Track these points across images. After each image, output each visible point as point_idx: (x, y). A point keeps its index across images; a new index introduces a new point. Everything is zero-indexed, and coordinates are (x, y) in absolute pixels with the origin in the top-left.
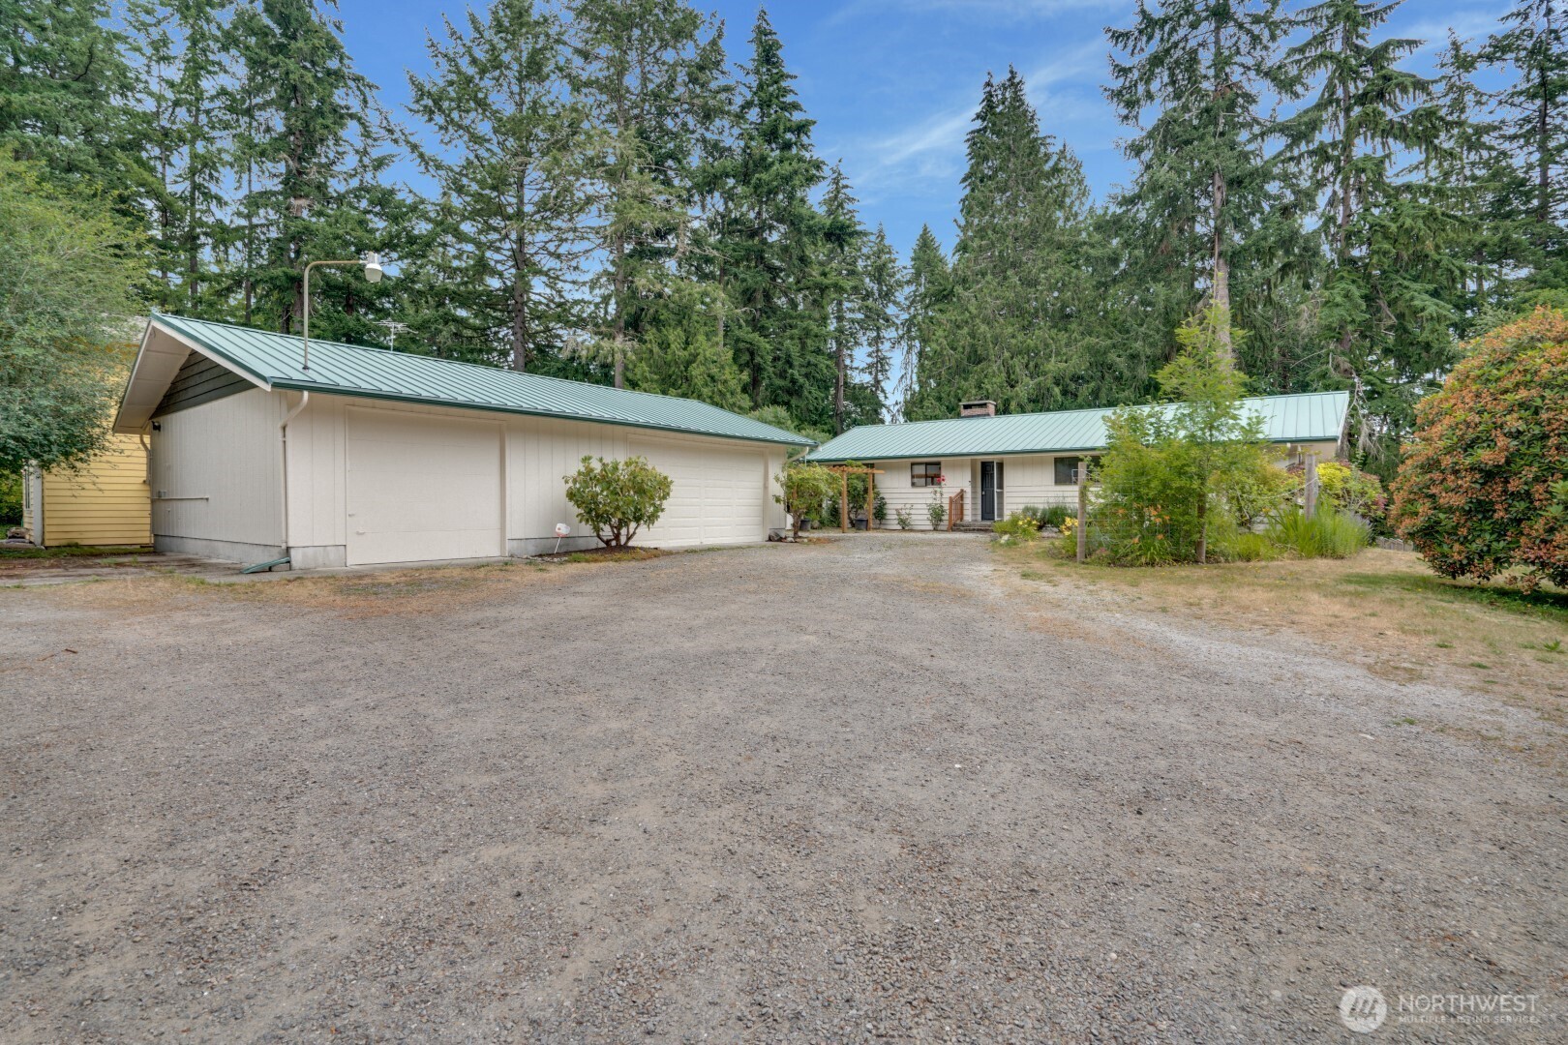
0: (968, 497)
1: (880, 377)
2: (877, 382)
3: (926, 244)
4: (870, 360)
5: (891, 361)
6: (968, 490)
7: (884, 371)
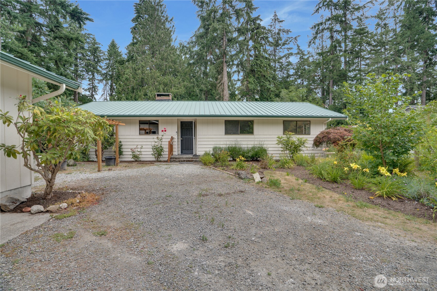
0: (176, 140)
1: (94, 93)
2: (92, 95)
3: (113, 45)
4: (89, 87)
5: (98, 88)
6: (175, 137)
7: (95, 91)
